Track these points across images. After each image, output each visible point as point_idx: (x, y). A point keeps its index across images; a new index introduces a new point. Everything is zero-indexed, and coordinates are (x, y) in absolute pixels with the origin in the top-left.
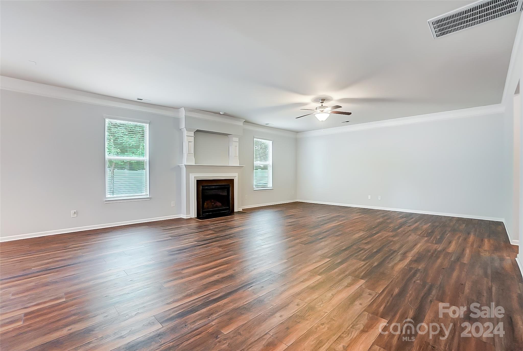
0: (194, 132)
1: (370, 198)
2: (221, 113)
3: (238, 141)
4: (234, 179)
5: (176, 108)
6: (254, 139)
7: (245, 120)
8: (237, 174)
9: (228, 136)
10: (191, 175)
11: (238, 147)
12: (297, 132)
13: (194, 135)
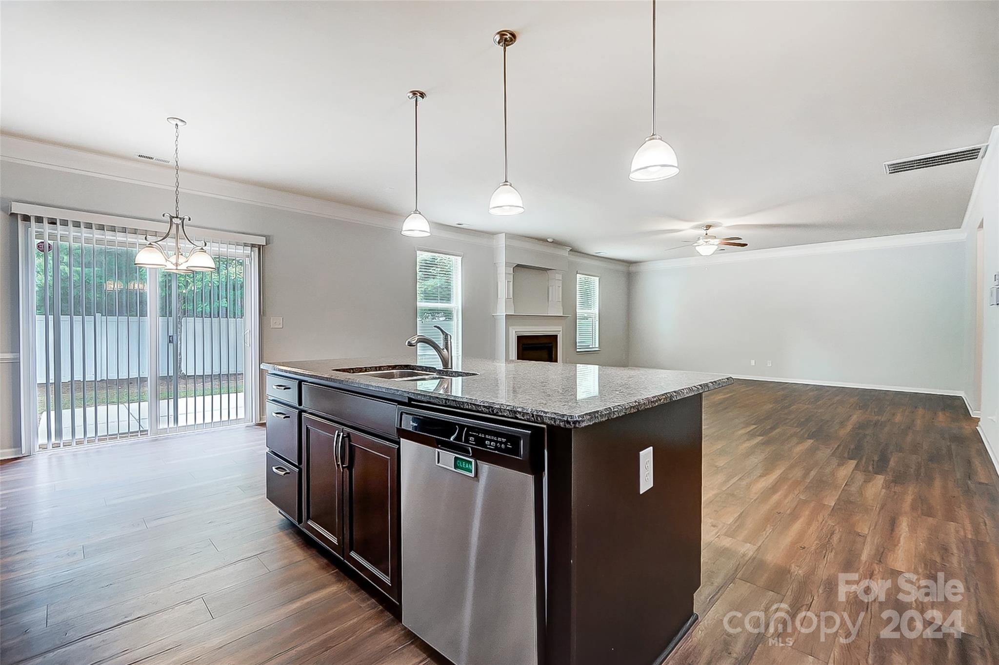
0: (513, 268)
1: (754, 364)
2: (549, 240)
3: (561, 279)
4: (557, 336)
5: (491, 234)
6: (578, 275)
7: (571, 248)
8: (561, 327)
9: (548, 271)
10: (510, 328)
11: (561, 288)
12: (630, 263)
13: (513, 272)
